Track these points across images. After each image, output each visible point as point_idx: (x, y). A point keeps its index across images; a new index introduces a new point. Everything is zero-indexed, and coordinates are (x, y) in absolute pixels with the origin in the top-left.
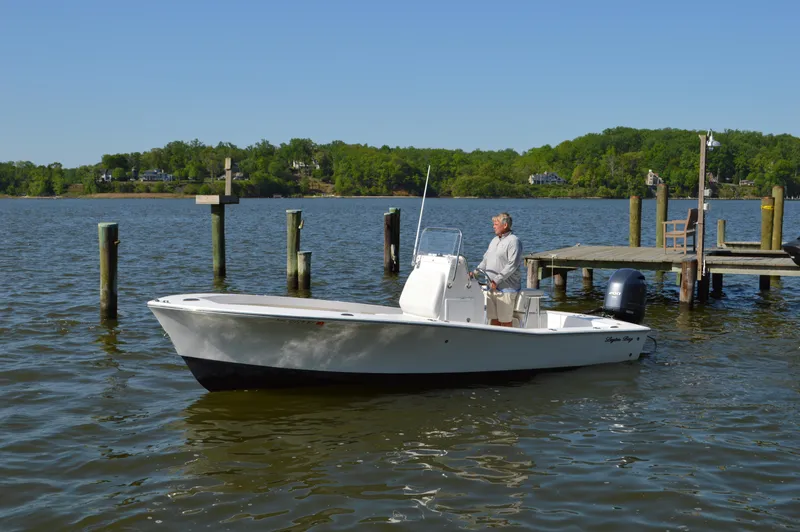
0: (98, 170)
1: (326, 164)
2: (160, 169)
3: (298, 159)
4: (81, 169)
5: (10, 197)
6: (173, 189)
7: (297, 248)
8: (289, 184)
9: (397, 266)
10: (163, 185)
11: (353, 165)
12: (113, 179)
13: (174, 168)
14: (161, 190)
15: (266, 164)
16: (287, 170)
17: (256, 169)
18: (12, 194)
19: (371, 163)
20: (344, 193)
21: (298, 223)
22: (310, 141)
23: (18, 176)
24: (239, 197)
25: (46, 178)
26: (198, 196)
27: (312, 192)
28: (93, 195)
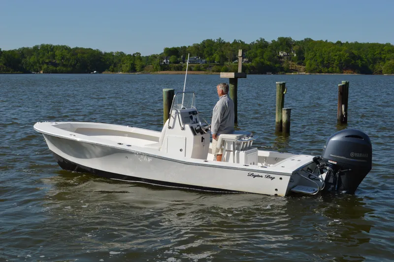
0: (161, 57)
1: (300, 53)
2: (198, 56)
3: (282, 50)
4: (152, 56)
5: (112, 73)
6: (205, 69)
7: (282, 106)
8: (277, 65)
9: (346, 119)
10: (199, 66)
11: (318, 54)
12: (170, 62)
13: (206, 55)
14: (199, 69)
15: (262, 53)
16: (276, 57)
17: (256, 56)
18: (112, 71)
19: (329, 53)
20: (311, 71)
21: (283, 91)
22: (291, 38)
23: (115, 61)
24: (246, 74)
25: (132, 62)
26: (221, 73)
27: (291, 71)
28: (158, 72)
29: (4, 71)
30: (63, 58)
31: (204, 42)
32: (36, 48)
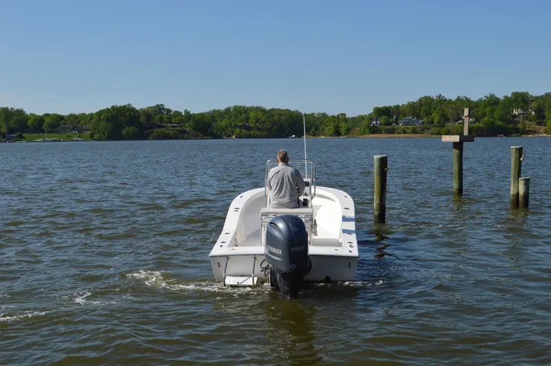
0: (370, 118)
1: (540, 110)
2: (414, 115)
3: (517, 107)
4: (359, 117)
5: (312, 137)
6: (422, 131)
7: (519, 176)
8: (511, 126)
10: (415, 128)
12: (380, 124)
13: (424, 115)
14: (414, 132)
15: (493, 111)
16: (509, 117)
17: (484, 115)
18: (313, 135)
21: (520, 156)
22: (527, 93)
23: (317, 123)
24: (474, 137)
25: (335, 124)
26: (443, 136)
27: (528, 133)
28: (366, 136)
29: (193, 136)
30: (257, 121)
31: (420, 100)
32: (227, 110)
